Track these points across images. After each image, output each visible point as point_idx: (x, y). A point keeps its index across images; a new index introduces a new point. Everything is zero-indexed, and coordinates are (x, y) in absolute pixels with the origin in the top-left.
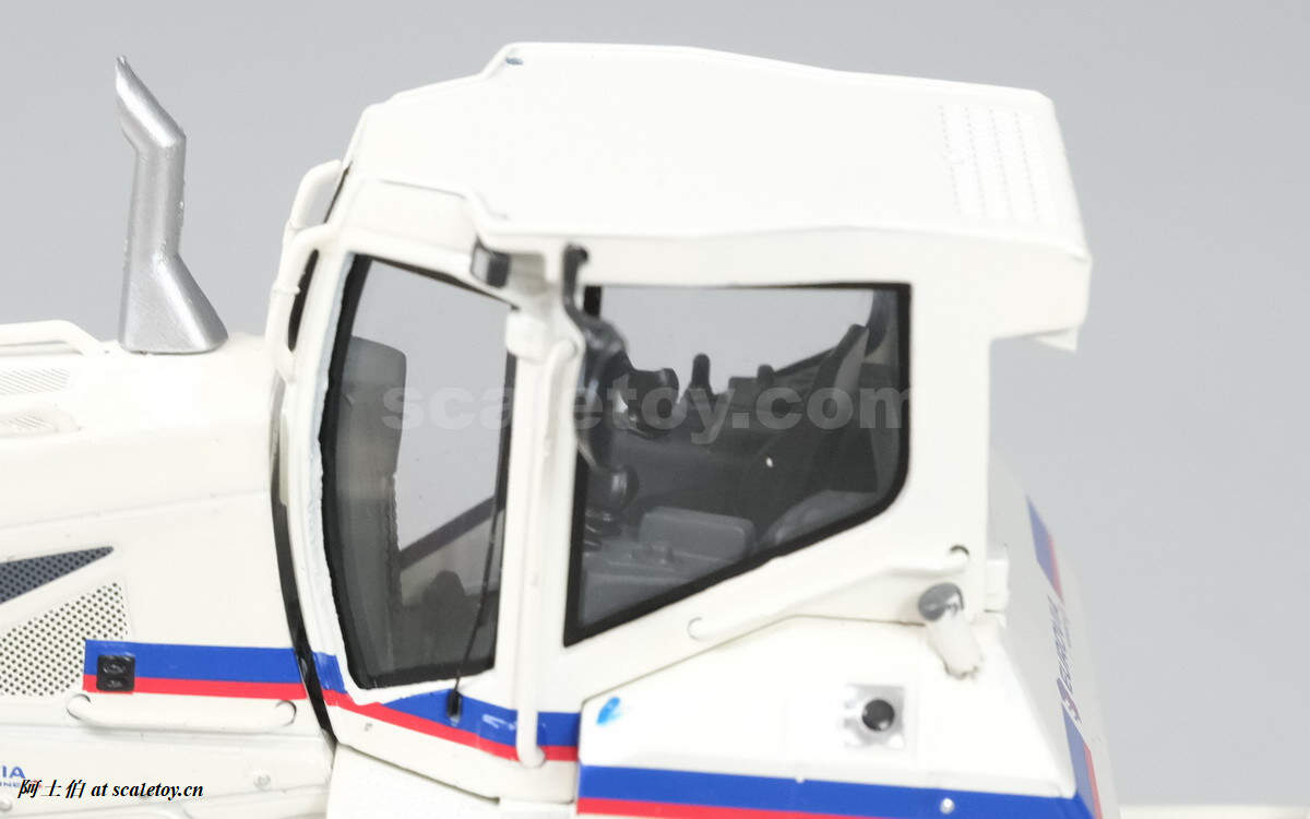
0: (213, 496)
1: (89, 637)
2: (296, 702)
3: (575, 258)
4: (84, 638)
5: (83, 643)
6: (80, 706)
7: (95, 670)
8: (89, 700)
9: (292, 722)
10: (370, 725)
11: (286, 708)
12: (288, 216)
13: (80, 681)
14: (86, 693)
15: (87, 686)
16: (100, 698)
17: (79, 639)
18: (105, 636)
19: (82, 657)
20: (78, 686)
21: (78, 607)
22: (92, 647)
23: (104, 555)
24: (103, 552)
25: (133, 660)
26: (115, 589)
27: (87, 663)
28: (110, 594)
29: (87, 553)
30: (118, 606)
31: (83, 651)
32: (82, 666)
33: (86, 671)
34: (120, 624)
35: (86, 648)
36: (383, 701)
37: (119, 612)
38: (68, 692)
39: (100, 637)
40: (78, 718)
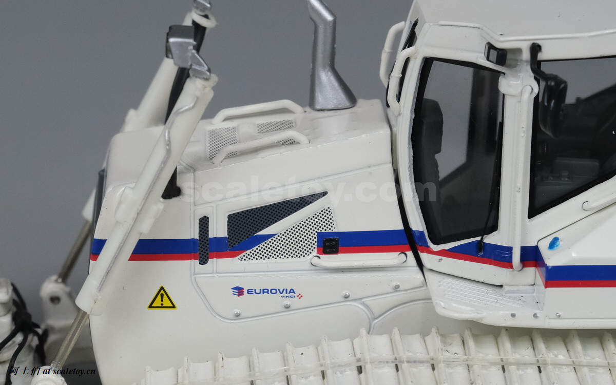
0: (369, 167)
1: (319, 231)
2: (407, 253)
3: (535, 49)
4: (316, 232)
5: (316, 234)
6: (316, 261)
7: (322, 245)
8: (319, 258)
9: (406, 261)
10: (441, 259)
11: (403, 256)
12: (383, 47)
13: (316, 250)
14: (318, 255)
15: (319, 252)
16: (323, 257)
17: (314, 232)
18: (325, 230)
19: (316, 240)
20: (315, 253)
21: (314, 219)
22: (320, 235)
23: (324, 195)
24: (325, 194)
25: (338, 239)
26: (329, 210)
27: (318, 242)
28: (327, 212)
29: (317, 195)
30: (330, 217)
31: (316, 237)
32: (316, 244)
33: (318, 246)
34: (331, 225)
35: (318, 236)
36: (447, 249)
37: (331, 219)
38: (311, 255)
39: (323, 231)
40: (315, 266)
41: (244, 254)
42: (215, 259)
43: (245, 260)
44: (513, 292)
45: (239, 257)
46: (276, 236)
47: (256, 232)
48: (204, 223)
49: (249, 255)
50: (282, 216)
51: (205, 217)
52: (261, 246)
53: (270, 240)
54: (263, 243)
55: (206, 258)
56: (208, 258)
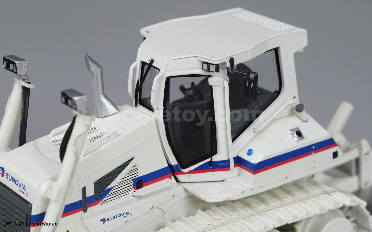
0: (150, 139)
1: (133, 178)
2: (171, 177)
5: (132, 180)
6: (134, 194)
7: (135, 185)
9: (172, 181)
10: (190, 176)
11: (170, 179)
13: (133, 188)
14: (135, 191)
15: (135, 189)
16: (137, 191)
17: (131, 180)
19: (132, 183)
20: (133, 190)
21: (129, 173)
23: (133, 160)
24: (132, 159)
25: (142, 180)
26: (135, 166)
27: (133, 184)
29: (129, 160)
32: (133, 185)
34: (138, 173)
35: (133, 181)
36: (192, 169)
37: (137, 171)
38: (131, 192)
39: (135, 178)
40: (134, 197)
41: (102, 201)
42: (90, 208)
43: (103, 204)
44: (232, 182)
45: (100, 203)
46: (115, 187)
47: (106, 187)
48: (84, 190)
49: (104, 201)
50: (116, 176)
51: (84, 187)
52: (109, 194)
53: (112, 190)
54: (110, 193)
55: (86, 209)
56: (87, 208)
